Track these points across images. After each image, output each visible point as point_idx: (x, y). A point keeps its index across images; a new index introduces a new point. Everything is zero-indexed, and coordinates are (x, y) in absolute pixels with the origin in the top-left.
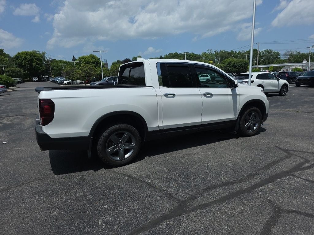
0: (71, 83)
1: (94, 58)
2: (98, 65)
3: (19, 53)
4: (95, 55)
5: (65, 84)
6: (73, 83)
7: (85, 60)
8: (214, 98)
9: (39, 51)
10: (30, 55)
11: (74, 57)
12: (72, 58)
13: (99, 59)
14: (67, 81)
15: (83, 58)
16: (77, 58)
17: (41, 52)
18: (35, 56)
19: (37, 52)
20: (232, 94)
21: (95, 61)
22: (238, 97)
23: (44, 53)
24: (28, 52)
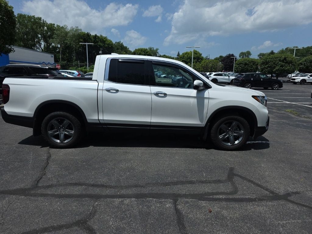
0: (167, 77)
1: (196, 54)
2: (199, 60)
3: (136, 50)
4: (197, 51)
5: (162, 78)
6: (168, 77)
7: (187, 56)
8: (167, 98)
9: (153, 48)
10: (144, 51)
11: (179, 53)
12: (177, 54)
13: (201, 55)
14: (164, 75)
15: (186, 54)
16: (181, 54)
17: (155, 49)
18: (147, 52)
19: (152, 49)
20: (196, 96)
21: (197, 57)
22: (206, 101)
23: (157, 50)
24: (143, 49)
